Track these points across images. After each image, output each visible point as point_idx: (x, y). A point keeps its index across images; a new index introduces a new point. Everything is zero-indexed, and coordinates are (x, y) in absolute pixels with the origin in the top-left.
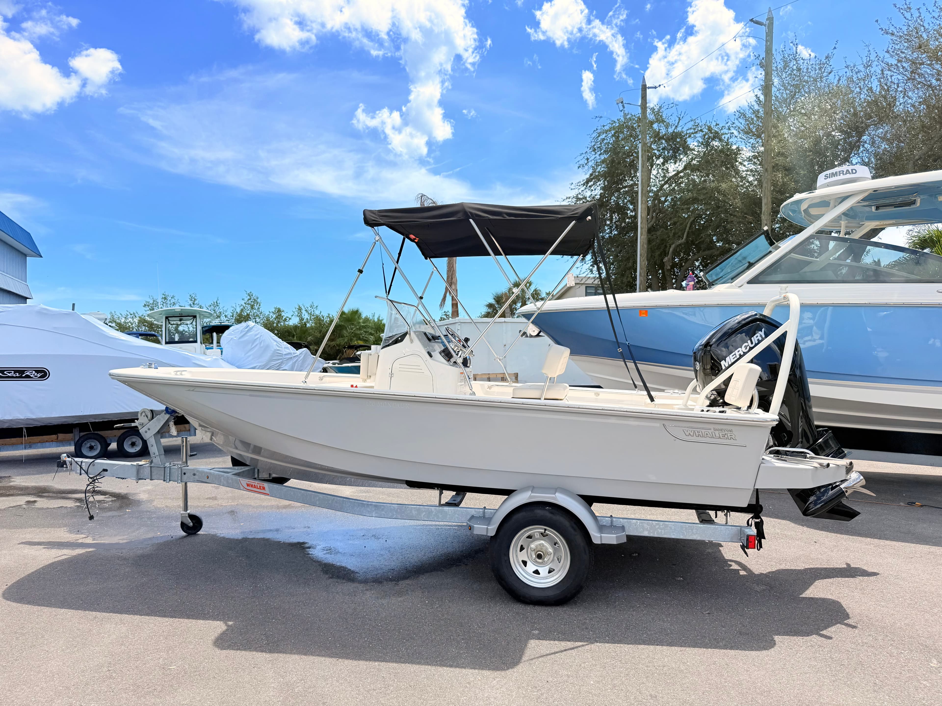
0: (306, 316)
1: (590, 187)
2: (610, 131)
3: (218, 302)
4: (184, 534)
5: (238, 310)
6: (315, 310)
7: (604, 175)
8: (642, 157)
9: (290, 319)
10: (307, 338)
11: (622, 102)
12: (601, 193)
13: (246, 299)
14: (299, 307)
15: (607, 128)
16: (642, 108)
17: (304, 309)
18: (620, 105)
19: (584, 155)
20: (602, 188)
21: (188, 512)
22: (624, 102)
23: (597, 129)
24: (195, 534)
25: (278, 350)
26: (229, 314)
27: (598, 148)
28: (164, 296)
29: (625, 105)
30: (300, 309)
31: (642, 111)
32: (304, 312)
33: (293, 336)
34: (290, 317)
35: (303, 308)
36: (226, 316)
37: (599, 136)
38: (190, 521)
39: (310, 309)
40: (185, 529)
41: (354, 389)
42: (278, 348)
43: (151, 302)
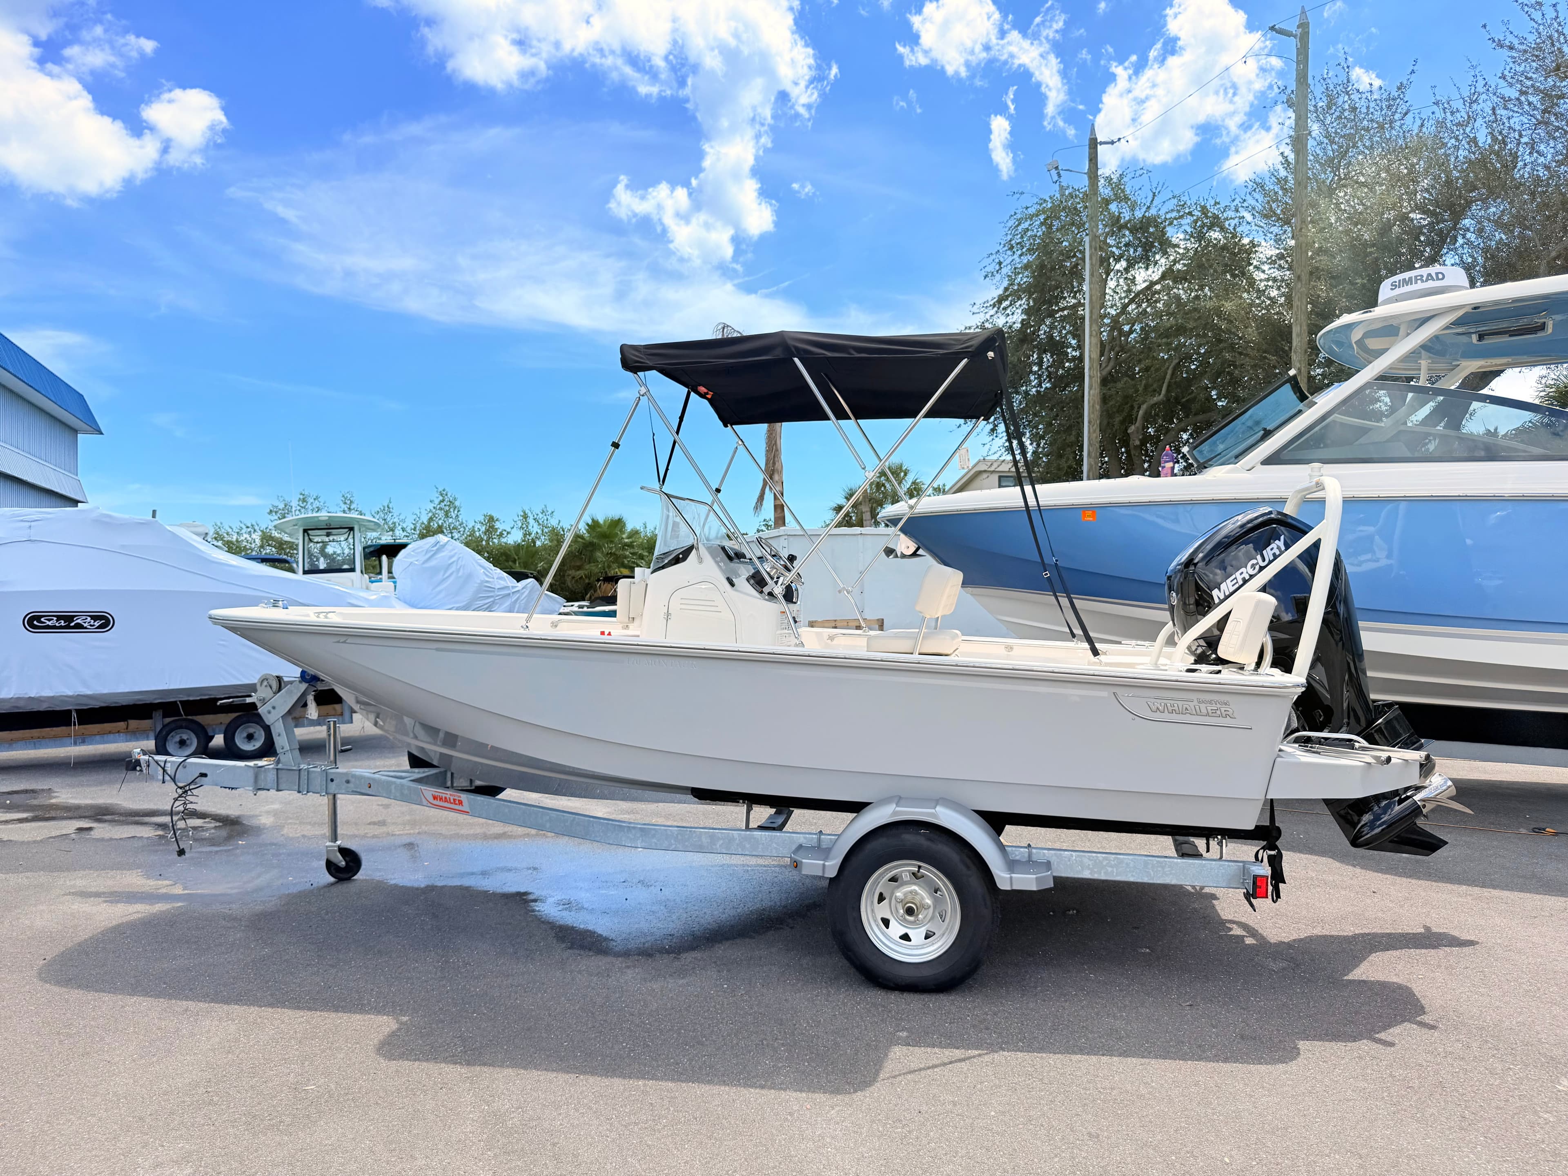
0: (535, 529)
1: (1005, 309)
2: (1037, 216)
3: (390, 506)
4: (332, 879)
5: (425, 519)
6: (549, 518)
7: (1028, 290)
8: (1091, 258)
9: (508, 533)
10: (537, 564)
11: (1057, 168)
12: (1023, 320)
13: (437, 502)
14: (524, 513)
15: (1032, 211)
16: (1090, 178)
17: (532, 517)
18: (1054, 172)
19: (994, 256)
20: (1025, 312)
21: (338, 843)
22: (1060, 168)
23: (1015, 213)
24: (349, 879)
25: (487, 582)
26: (409, 526)
27: (1018, 244)
28: (302, 497)
29: (1061, 172)
30: (525, 517)
31: (1090, 182)
32: (531, 521)
33: (514, 561)
34: (509, 530)
35: (530, 514)
36: (403, 530)
37: (1019, 225)
38: (341, 858)
39: (541, 516)
40: (333, 871)
41: (605, 638)
42: (487, 579)
43: (281, 506)
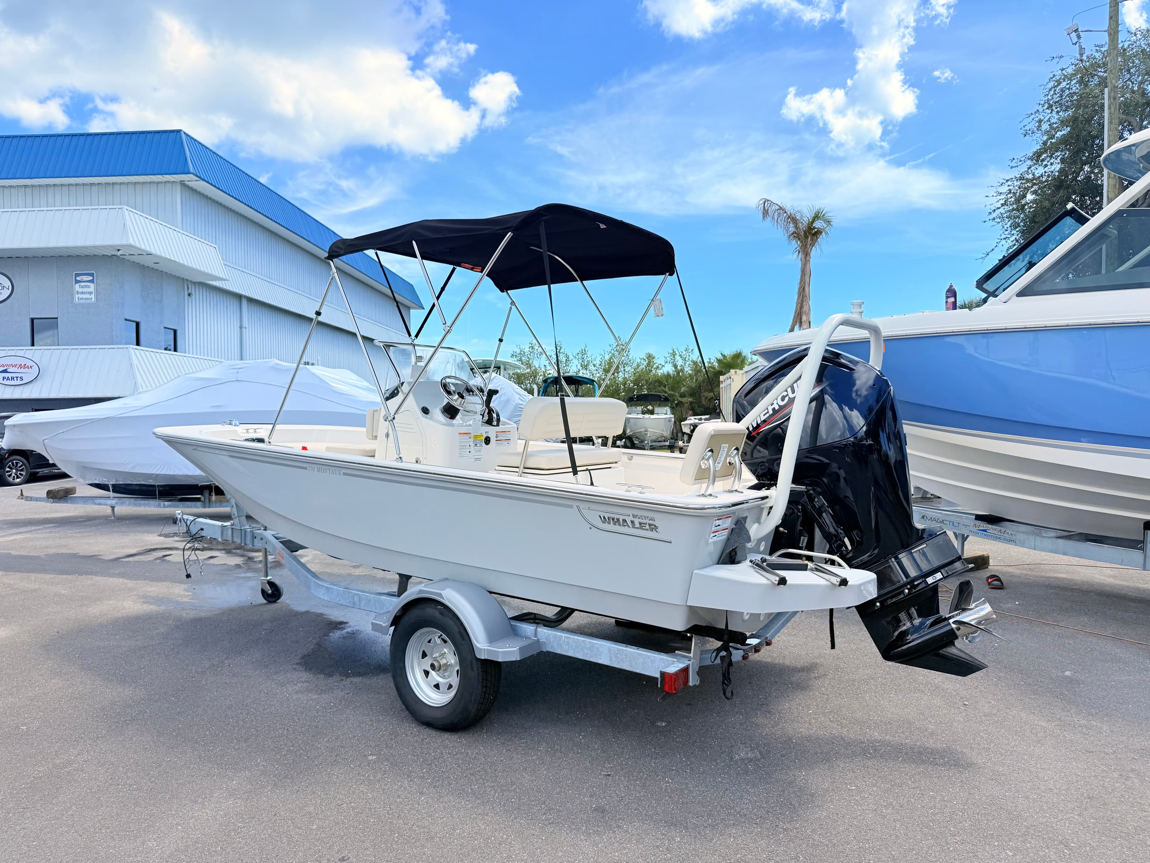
0: (680, 362)
1: (1043, 160)
2: (1075, 75)
3: (586, 350)
4: (265, 601)
5: (607, 357)
6: (690, 354)
7: (1065, 141)
8: (1109, 108)
9: (663, 366)
10: (681, 388)
11: (1076, 31)
12: (1061, 169)
13: (615, 346)
14: (673, 350)
15: (1070, 70)
16: (1110, 34)
17: (678, 354)
18: (1074, 35)
19: (1033, 116)
20: (1063, 161)
21: (269, 578)
22: (1079, 30)
23: (1054, 76)
24: (275, 602)
25: (520, 404)
26: (597, 362)
27: (1056, 102)
28: (531, 345)
29: (1081, 33)
30: (674, 354)
31: (1110, 38)
32: (677, 357)
33: (665, 387)
34: (663, 364)
35: (677, 352)
36: (594, 365)
37: (1058, 85)
38: (269, 588)
39: (684, 353)
40: (266, 596)
42: (521, 402)
43: (518, 352)
